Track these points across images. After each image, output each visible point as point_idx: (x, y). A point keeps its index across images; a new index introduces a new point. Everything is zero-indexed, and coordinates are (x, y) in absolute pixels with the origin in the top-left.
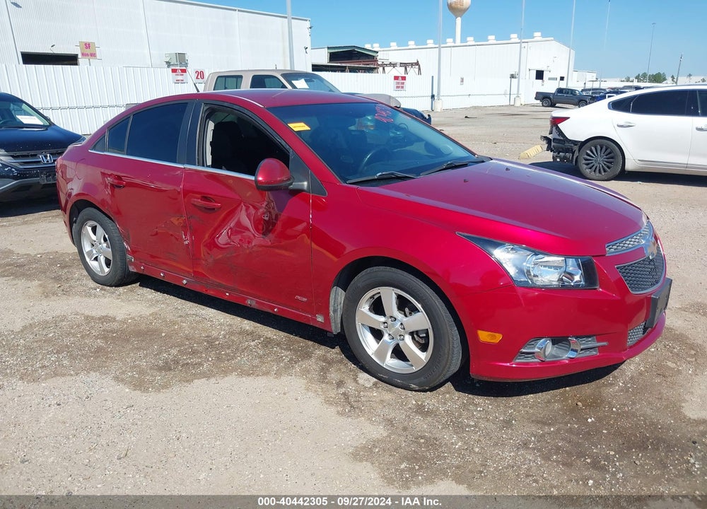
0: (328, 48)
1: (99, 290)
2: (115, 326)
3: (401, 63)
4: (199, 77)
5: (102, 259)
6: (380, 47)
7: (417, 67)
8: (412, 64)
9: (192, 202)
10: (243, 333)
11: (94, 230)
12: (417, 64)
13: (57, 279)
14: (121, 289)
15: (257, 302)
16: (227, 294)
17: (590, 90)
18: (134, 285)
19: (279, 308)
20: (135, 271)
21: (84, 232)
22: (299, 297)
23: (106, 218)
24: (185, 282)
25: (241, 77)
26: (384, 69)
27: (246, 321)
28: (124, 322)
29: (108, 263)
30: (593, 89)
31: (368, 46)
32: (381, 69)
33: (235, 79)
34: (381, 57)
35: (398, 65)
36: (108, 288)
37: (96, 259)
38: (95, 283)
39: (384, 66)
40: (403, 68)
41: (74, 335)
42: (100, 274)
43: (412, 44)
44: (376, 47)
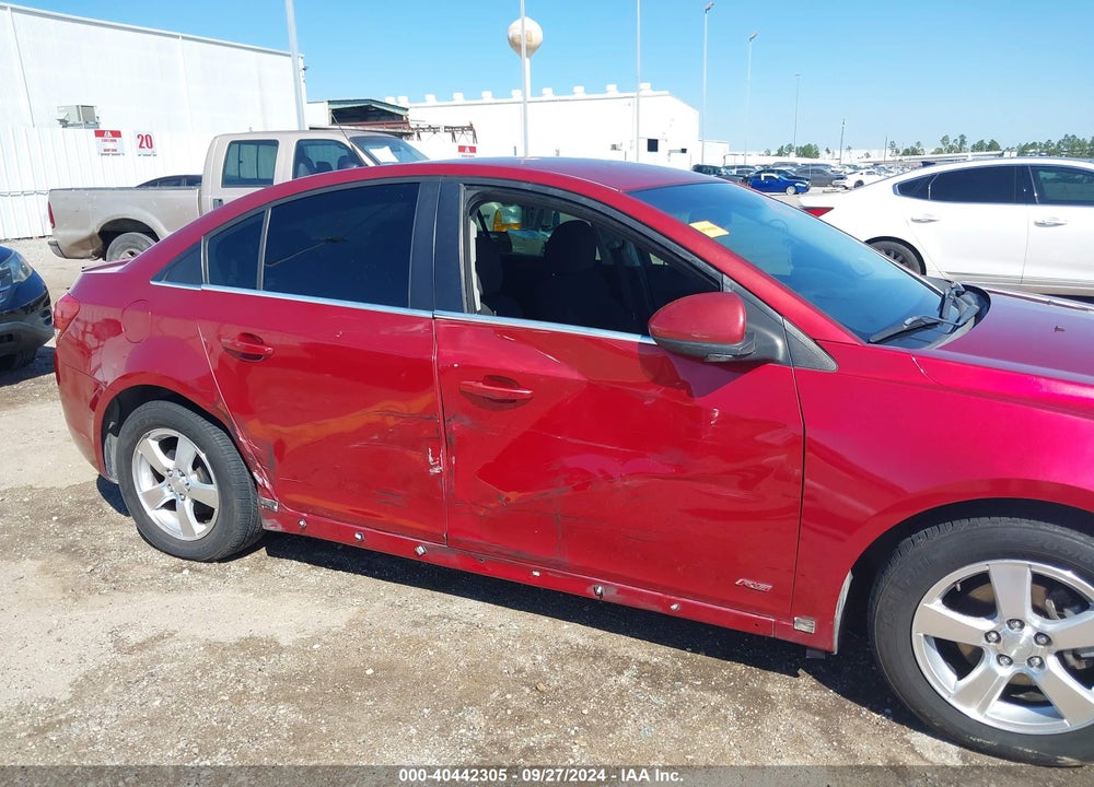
0: (329, 102)
1: (187, 573)
2: (289, 663)
3: (446, 127)
4: (144, 144)
5: (187, 506)
6: (410, 101)
7: (471, 132)
8: (463, 129)
9: (462, 388)
10: (578, 653)
11: (169, 446)
12: (471, 128)
13: (71, 550)
14: (234, 565)
15: (620, 591)
16: (537, 574)
17: (733, 167)
18: (255, 555)
19: (683, 604)
20: (279, 528)
21: (139, 451)
22: (748, 582)
23: (206, 424)
24: (420, 550)
25: (275, 143)
26: (419, 135)
27: (566, 625)
28: (302, 649)
29: (203, 513)
30: (739, 167)
31: (390, 100)
32: (415, 136)
33: (253, 147)
34: (415, 116)
35: (442, 130)
36: (205, 565)
37: (171, 505)
38: (168, 557)
39: (419, 130)
40: (450, 134)
41: (213, 697)
42: (182, 537)
43: (459, 97)
44: (403, 102)
